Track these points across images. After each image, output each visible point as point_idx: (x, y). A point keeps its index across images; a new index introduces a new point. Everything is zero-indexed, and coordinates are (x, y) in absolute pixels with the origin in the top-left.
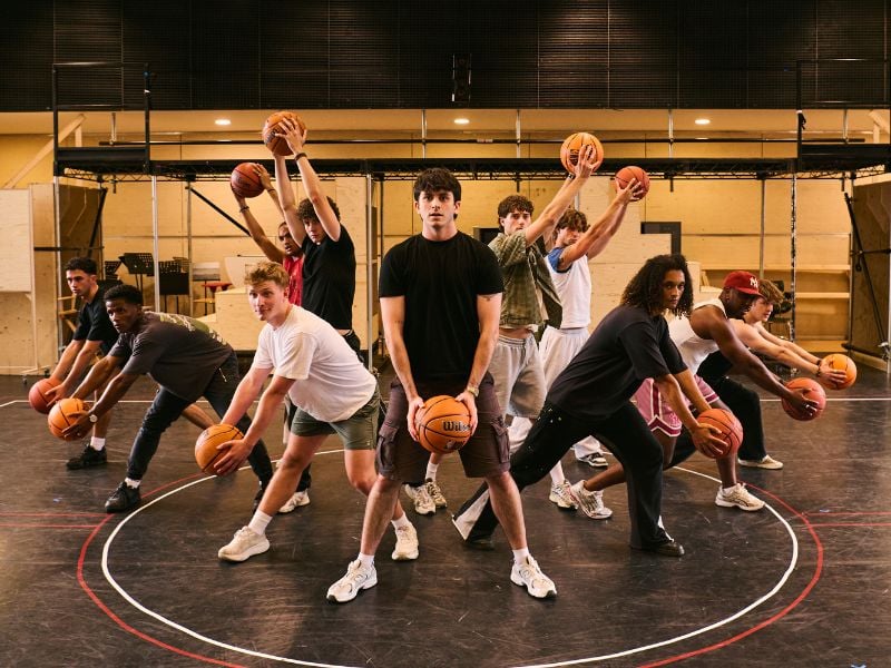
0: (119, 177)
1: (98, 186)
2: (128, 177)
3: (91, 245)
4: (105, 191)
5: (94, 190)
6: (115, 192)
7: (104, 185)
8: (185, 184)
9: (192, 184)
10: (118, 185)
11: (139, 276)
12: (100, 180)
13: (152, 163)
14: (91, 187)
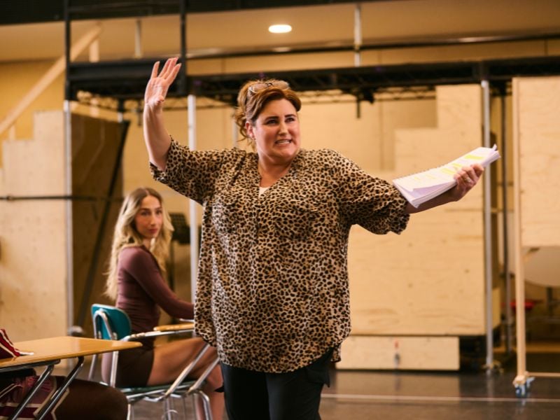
1: (119, 118)
3: (110, 195)
4: (126, 124)
5: (113, 123)
7: (127, 116)
12: (121, 109)
13: (190, 80)
14: (109, 119)
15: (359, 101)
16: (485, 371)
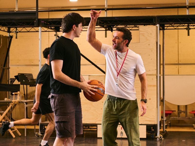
0: (19, 29)
1: (7, 35)
2: (24, 30)
3: (4, 66)
4: (11, 37)
5: (6, 37)
6: (16, 38)
7: (11, 34)
8: (54, 33)
9: (58, 33)
10: (18, 34)
11: (25, 86)
12: (9, 31)
13: (39, 20)
14: (4, 35)
15: (106, 30)
16: (156, 138)
